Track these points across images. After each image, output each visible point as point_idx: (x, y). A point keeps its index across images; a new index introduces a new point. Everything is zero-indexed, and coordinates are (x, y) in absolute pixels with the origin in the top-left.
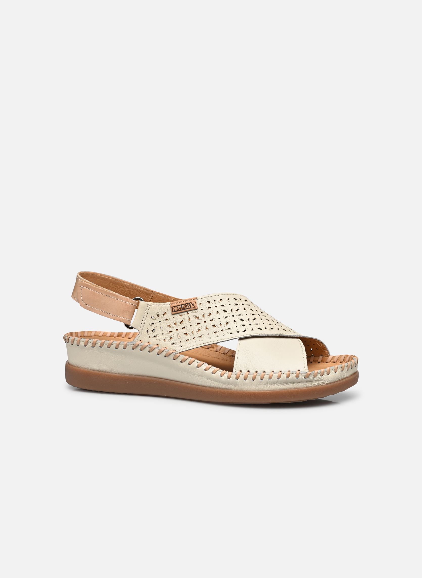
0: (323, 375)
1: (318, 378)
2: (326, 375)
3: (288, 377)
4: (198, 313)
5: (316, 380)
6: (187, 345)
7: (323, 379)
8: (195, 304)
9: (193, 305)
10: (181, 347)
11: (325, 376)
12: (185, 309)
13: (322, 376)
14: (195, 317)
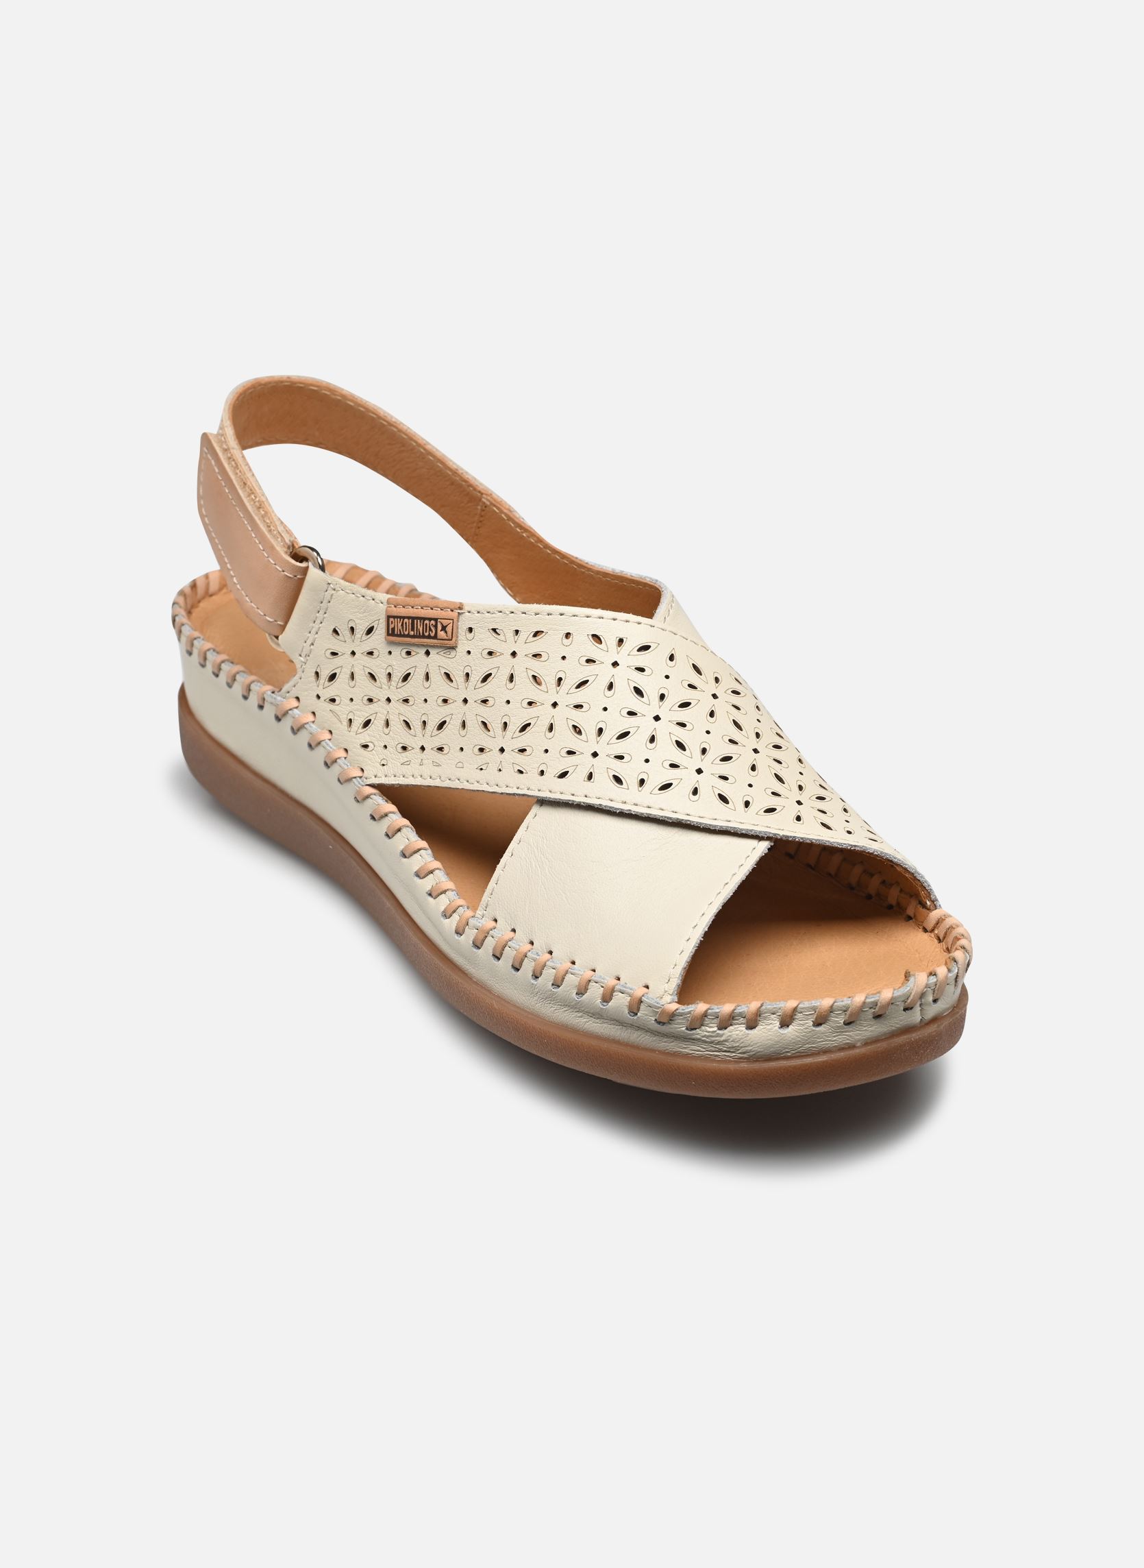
0: (731, 1025)
1: (709, 1032)
2: (743, 1028)
3: (607, 998)
4: (455, 663)
5: (698, 1037)
6: (399, 764)
7: (726, 1041)
8: (449, 629)
9: (444, 628)
10: (383, 765)
11: (737, 1031)
12: (419, 637)
13: (723, 1027)
14: (443, 673)
